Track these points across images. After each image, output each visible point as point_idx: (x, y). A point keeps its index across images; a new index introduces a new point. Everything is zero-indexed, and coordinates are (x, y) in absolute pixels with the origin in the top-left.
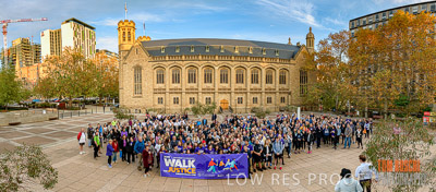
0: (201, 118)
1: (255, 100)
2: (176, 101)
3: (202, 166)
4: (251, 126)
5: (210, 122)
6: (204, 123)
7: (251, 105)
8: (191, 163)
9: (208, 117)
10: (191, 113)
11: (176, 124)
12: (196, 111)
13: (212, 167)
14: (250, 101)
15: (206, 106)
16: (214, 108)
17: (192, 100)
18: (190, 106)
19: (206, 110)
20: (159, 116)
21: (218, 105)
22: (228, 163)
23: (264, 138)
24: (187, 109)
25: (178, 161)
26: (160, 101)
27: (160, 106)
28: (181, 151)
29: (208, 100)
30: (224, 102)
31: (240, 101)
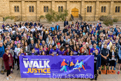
0: (54, 24)
1: (103, 9)
2: (31, 9)
3: (56, 67)
4: (99, 33)
5: (62, 28)
6: (57, 28)
7: (99, 13)
8: (47, 64)
9: (61, 24)
10: (46, 20)
11: (33, 30)
12: (50, 18)
13: (64, 67)
14: (99, 10)
15: (59, 14)
16: (66, 15)
17: (46, 9)
18: (44, 14)
19: (59, 18)
20: (18, 23)
21: (70, 13)
22: (77, 64)
23: (111, 43)
24: (42, 17)
25: (36, 62)
26: (17, 9)
27: (17, 14)
28: (38, 53)
29: (61, 9)
30: (75, 11)
31: (89, 9)
